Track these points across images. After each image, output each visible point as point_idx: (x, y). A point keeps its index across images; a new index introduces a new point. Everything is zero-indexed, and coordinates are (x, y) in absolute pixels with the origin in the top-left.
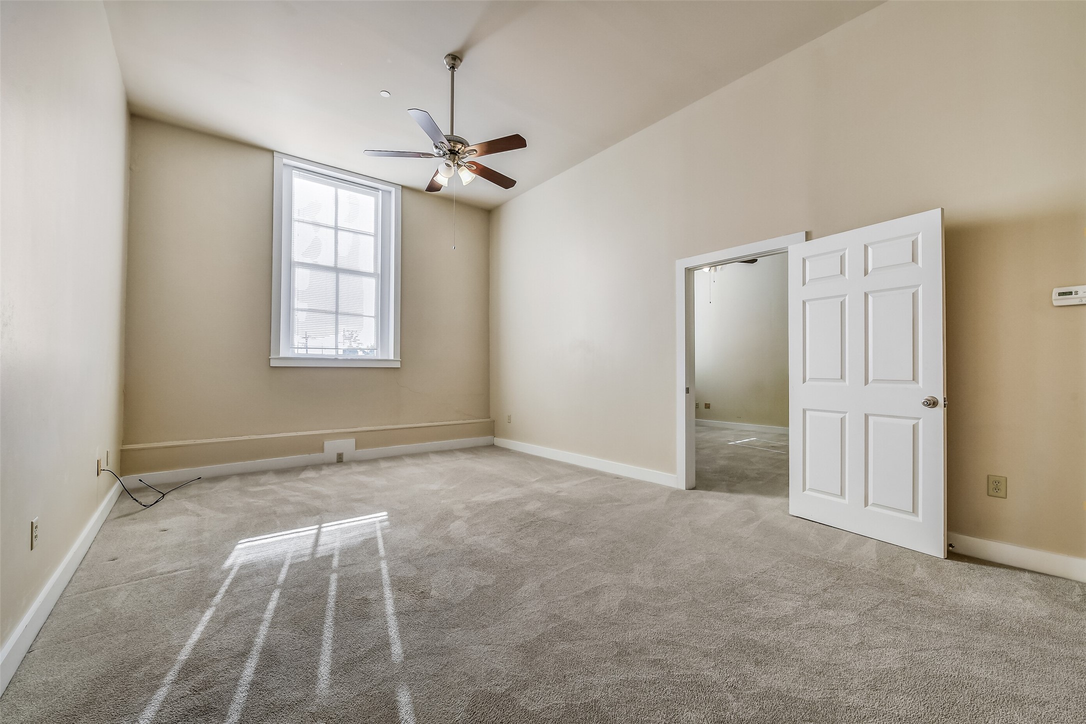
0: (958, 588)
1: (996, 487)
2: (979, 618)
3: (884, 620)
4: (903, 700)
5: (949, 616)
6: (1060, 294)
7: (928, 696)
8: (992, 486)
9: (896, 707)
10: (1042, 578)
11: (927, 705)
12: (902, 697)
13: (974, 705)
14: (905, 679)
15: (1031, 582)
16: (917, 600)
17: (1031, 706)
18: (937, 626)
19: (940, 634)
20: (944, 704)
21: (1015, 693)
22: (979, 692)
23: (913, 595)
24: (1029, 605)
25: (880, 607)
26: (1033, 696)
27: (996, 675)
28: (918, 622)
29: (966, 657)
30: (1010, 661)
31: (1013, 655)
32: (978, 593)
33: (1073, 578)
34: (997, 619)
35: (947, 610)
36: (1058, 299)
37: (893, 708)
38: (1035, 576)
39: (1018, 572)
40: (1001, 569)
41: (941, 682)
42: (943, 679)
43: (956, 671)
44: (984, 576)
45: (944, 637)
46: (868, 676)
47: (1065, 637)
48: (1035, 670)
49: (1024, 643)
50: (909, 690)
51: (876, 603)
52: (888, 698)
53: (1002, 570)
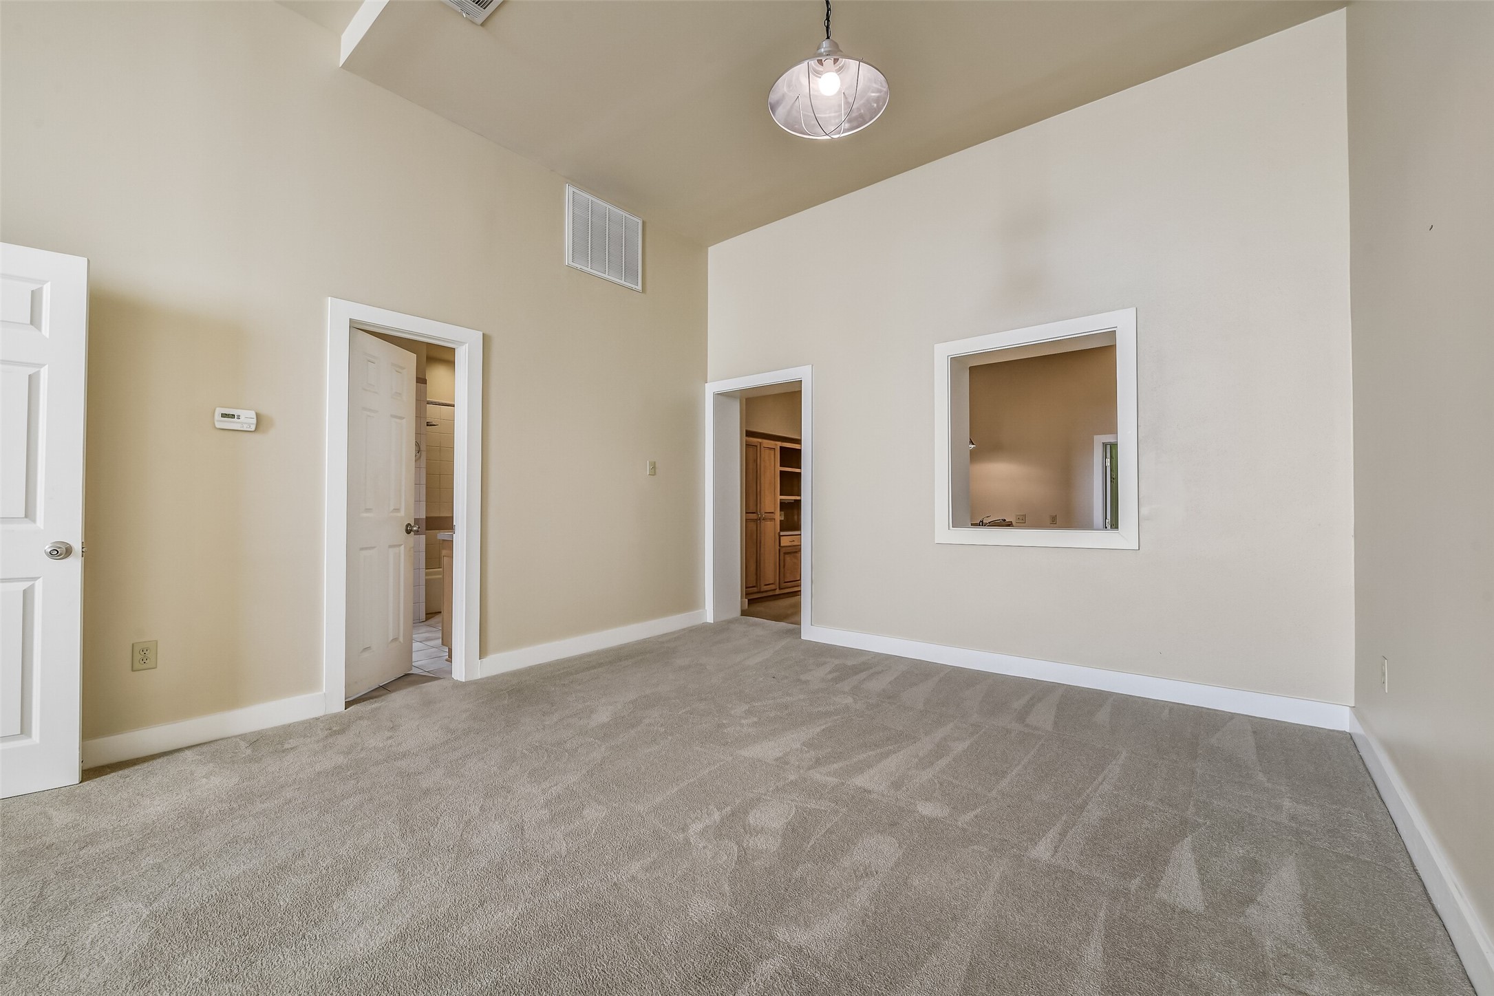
0: (130, 807)
1: (143, 656)
2: (183, 823)
3: (71, 903)
4: (189, 962)
5: (149, 842)
6: (224, 415)
7: (210, 933)
8: (138, 657)
9: (189, 976)
10: (205, 749)
11: (218, 943)
12: (185, 961)
13: (258, 903)
14: (169, 941)
15: (199, 757)
16: (92, 850)
17: (296, 864)
18: (147, 861)
19: (159, 867)
20: (232, 926)
21: (276, 864)
22: (250, 887)
23: (80, 849)
24: (216, 781)
25: (47, 891)
26: (290, 855)
27: (248, 861)
28: (120, 873)
29: (207, 867)
30: (247, 841)
31: (245, 834)
32: (158, 798)
33: (230, 736)
34: (200, 811)
35: (141, 836)
36: (221, 421)
37: (188, 979)
38: (195, 749)
39: (177, 754)
40: (158, 760)
41: (209, 910)
42: (207, 905)
43: (212, 887)
44: (147, 777)
45: (166, 866)
46: (122, 979)
47: (267, 789)
48: (272, 833)
49: (243, 817)
50: (185, 946)
51: (37, 893)
52: (171, 975)
53: (160, 760)
